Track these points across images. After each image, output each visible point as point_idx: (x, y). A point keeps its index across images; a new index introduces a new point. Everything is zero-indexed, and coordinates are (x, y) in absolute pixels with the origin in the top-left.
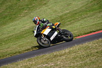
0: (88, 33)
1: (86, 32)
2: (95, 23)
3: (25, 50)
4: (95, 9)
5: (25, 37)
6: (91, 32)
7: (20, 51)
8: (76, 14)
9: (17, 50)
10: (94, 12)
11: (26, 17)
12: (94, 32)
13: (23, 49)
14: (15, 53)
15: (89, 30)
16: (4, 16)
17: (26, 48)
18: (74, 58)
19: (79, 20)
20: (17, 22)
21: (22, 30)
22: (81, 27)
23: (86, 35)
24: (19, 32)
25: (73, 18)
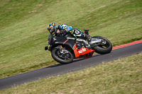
0: (129, 42)
1: (126, 40)
3: (31, 68)
5: (35, 46)
6: (133, 40)
7: (23, 68)
8: (115, 10)
9: (18, 67)
11: (40, 15)
12: (139, 39)
13: (28, 65)
14: (14, 72)
15: (131, 38)
16: (7, 12)
17: (33, 64)
18: (96, 84)
19: (119, 21)
20: (26, 22)
21: (32, 34)
23: (126, 45)
24: (27, 37)
25: (110, 17)
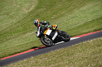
0: (13, 54)
1: (11, 53)
2: (20, 44)
4: (19, 31)
6: (16, 53)
10: (19, 33)
12: (19, 53)
15: (14, 51)
19: (3, 42)
22: (5, 48)
